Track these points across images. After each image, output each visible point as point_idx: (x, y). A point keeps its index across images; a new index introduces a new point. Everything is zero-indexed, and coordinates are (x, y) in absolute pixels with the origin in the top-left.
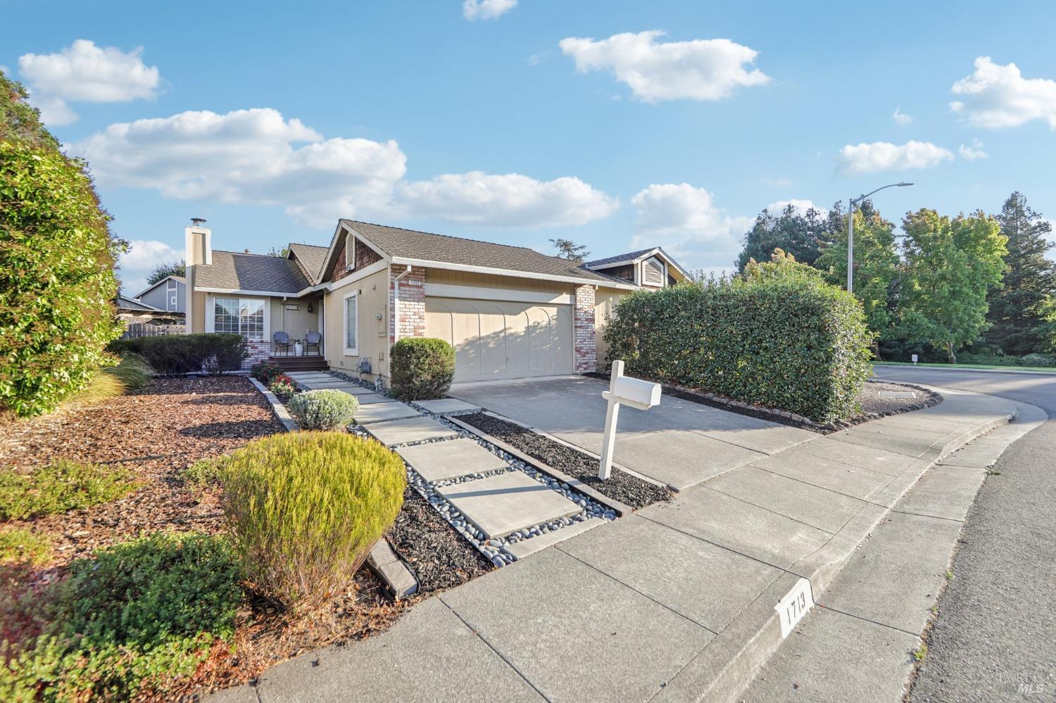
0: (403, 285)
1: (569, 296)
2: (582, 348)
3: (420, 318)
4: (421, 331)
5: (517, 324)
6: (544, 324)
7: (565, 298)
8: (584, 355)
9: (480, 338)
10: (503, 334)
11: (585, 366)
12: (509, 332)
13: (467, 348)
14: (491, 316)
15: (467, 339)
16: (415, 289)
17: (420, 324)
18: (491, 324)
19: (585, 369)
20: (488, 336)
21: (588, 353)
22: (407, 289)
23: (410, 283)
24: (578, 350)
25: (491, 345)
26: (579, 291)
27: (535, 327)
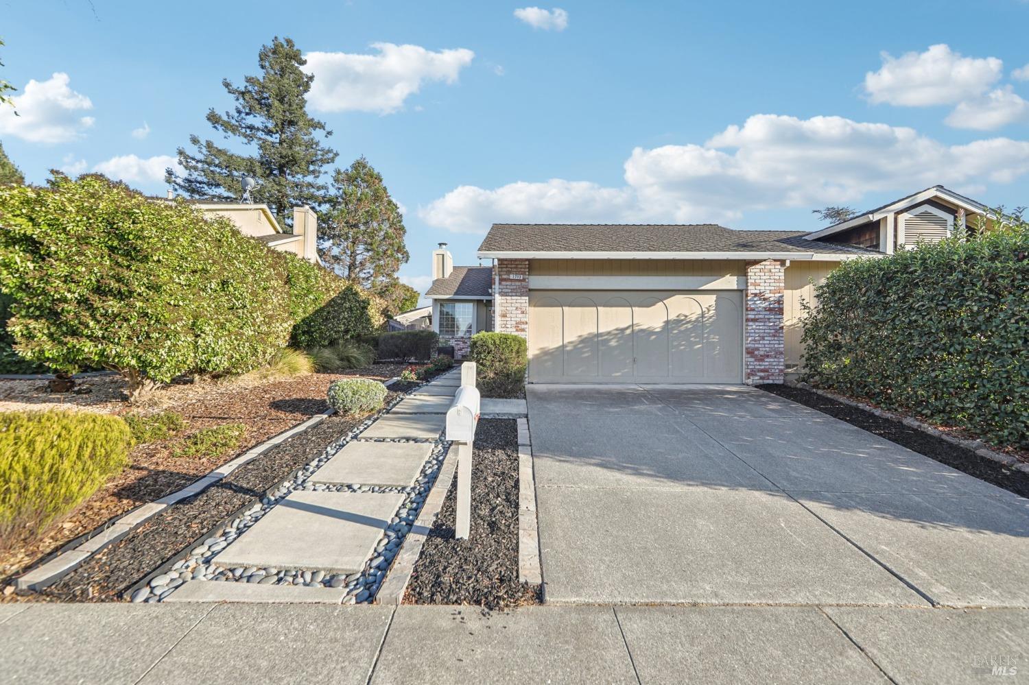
0: (505, 280)
1: (735, 278)
2: (757, 349)
3: (523, 313)
4: (523, 326)
5: (651, 318)
6: (693, 318)
7: (729, 282)
8: (761, 359)
9: (598, 335)
10: (628, 332)
11: (762, 374)
12: (636, 328)
13: (580, 346)
14: (614, 309)
15: (580, 336)
16: (517, 283)
17: (523, 320)
18: (613, 319)
19: (762, 378)
20: (609, 333)
21: (768, 356)
22: (509, 283)
23: (512, 277)
24: (751, 352)
25: (613, 343)
26: (752, 271)
27: (678, 322)
